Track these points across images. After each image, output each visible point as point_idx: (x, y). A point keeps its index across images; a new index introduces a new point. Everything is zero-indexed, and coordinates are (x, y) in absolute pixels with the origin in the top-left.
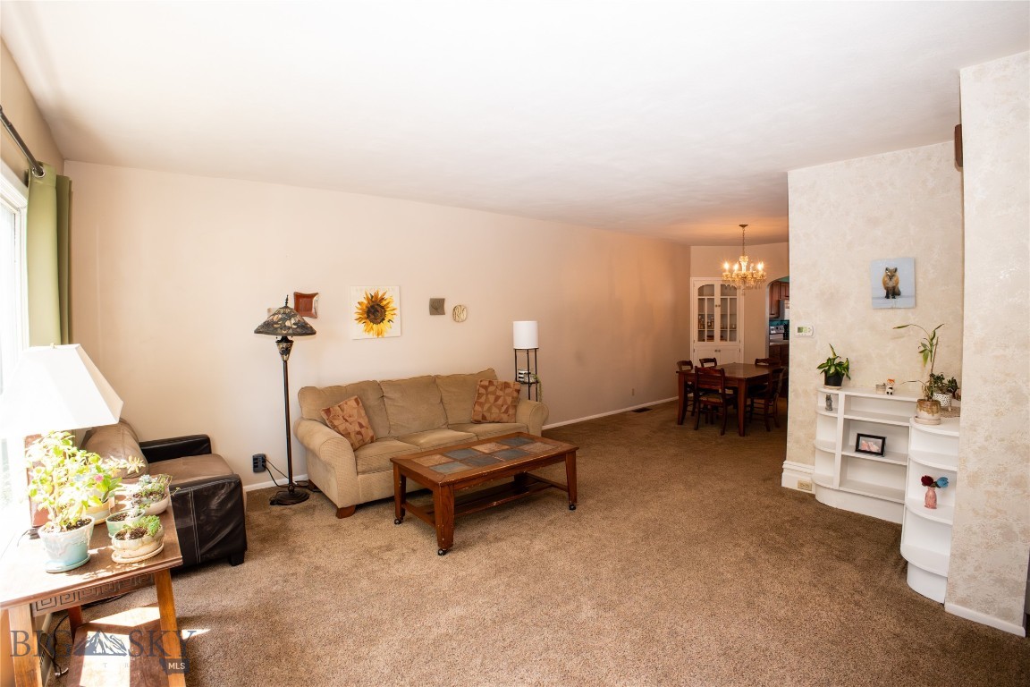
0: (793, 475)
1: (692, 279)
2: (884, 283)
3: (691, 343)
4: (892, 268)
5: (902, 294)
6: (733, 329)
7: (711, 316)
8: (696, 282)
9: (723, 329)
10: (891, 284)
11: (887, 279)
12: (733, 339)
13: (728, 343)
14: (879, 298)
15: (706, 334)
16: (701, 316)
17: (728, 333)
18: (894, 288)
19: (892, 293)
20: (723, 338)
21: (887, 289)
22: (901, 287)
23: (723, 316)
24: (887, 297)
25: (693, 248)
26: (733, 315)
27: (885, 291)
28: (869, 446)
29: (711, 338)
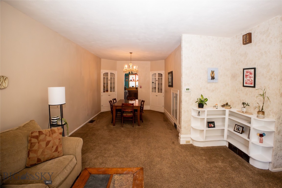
0: (183, 139)
1: (102, 70)
2: (211, 75)
3: (101, 93)
4: (213, 71)
5: (215, 78)
6: (114, 88)
7: (107, 83)
8: (103, 71)
9: (111, 88)
10: (213, 75)
11: (212, 74)
12: (114, 91)
13: (112, 92)
14: (209, 79)
15: (106, 90)
16: (104, 83)
17: (112, 89)
18: (213, 76)
19: (213, 78)
20: (111, 91)
21: (212, 77)
22: (215, 77)
23: (111, 83)
24: (212, 79)
25: (102, 60)
26: (114, 83)
27: (211, 77)
28: (211, 126)
29: (107, 91)
